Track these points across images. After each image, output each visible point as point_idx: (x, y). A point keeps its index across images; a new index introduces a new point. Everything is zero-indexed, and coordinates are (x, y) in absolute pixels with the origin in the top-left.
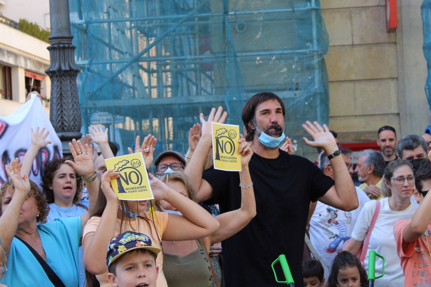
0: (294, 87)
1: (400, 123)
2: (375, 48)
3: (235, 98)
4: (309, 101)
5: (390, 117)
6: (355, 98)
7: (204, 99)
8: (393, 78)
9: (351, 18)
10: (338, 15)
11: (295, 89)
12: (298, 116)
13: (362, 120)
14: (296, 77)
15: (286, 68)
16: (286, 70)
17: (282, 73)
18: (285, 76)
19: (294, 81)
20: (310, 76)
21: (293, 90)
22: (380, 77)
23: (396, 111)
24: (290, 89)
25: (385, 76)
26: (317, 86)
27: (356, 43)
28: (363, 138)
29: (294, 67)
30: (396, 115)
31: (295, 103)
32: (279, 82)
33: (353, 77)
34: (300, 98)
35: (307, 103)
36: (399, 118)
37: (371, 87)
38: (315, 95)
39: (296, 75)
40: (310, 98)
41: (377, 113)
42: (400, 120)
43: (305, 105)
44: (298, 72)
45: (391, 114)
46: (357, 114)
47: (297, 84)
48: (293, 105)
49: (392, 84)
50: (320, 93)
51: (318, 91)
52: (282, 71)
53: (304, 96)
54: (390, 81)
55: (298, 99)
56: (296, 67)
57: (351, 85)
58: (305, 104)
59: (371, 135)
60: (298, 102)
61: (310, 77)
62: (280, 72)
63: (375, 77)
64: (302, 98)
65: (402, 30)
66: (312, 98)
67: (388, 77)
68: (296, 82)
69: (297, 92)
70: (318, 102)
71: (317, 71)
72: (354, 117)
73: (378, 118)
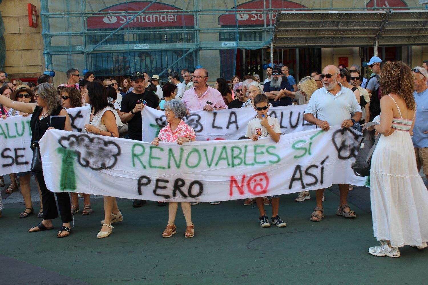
1: (42, 70)
2: (30, 35)
5: (38, 67)
6: (22, 58)
9: (18, 21)
10: (12, 19)
13: (26, 68)
22: (33, 48)
23: (41, 64)
25: (35, 48)
27: (21, 32)
28: (26, 76)
33: (21, 48)
36: (42, 67)
37: (29, 53)
41: (32, 65)
45: (39, 65)
46: (23, 65)
54: (38, 50)
57: (19, 52)
59: (29, 75)
63: (31, 48)
65: (39, 26)
72: (22, 67)
73: (33, 67)
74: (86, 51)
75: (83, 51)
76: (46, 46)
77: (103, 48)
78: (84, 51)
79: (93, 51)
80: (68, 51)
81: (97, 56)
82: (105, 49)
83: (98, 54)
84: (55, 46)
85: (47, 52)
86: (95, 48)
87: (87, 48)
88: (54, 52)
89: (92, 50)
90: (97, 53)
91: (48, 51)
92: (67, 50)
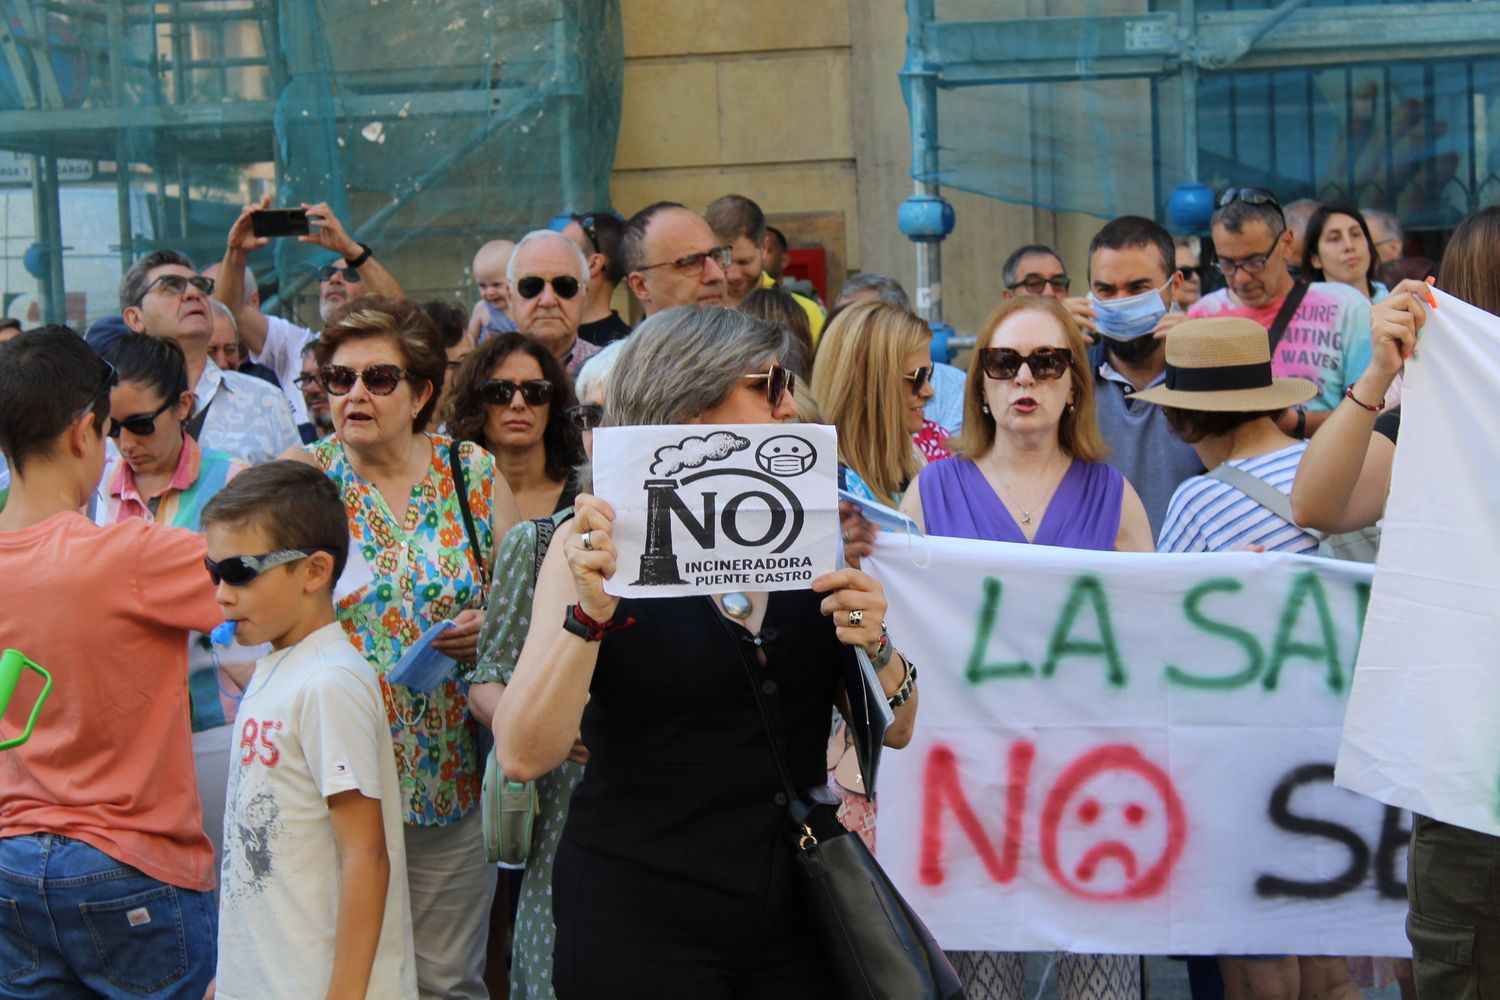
0: (488, 78)
1: (857, 190)
3: (305, 113)
4: (533, 123)
5: (830, 169)
6: (720, 112)
7: (217, 114)
8: (839, 48)
11: (489, 85)
12: (500, 168)
13: (742, 178)
14: (493, 45)
15: (463, 16)
16: (462, 22)
17: (449, 33)
18: (458, 43)
19: (489, 59)
20: (537, 42)
21: (485, 88)
22: (799, 45)
23: (845, 152)
24: (476, 85)
25: (813, 40)
26: (557, 75)
29: (486, 14)
30: (847, 164)
31: (490, 128)
32: (440, 63)
33: (714, 44)
34: (507, 110)
35: (525, 129)
36: (856, 174)
37: (768, 75)
38: (553, 102)
39: (494, 40)
40: (537, 111)
41: (788, 158)
42: (858, 181)
43: (520, 133)
44: (499, 31)
45: (834, 160)
46: (725, 161)
47: (497, 66)
48: (485, 135)
49: (835, 65)
50: (571, 98)
51: (564, 91)
52: (450, 27)
53: (520, 107)
54: (829, 56)
55: (500, 117)
56: (493, 16)
57: (707, 69)
58: (519, 128)
60: (499, 125)
61: (537, 48)
62: (444, 29)
63: (783, 45)
64: (512, 114)
66: (541, 114)
67: (821, 45)
68: (492, 62)
69: (498, 93)
70: (564, 123)
71: (560, 26)
72: (717, 170)
73: (791, 173)
74: (1202, 57)
75: (1176, 56)
76: (922, 27)
77: (1322, 31)
78: (1185, 57)
79: (1252, 53)
80: (1071, 60)
81: (1272, 88)
82: (1333, 37)
83: (1280, 79)
84: (982, 25)
85: (927, 66)
86: (1263, 33)
87: (1203, 31)
88: (977, 63)
89: (1242, 45)
90: (1271, 71)
91: (935, 56)
92: (1062, 50)
